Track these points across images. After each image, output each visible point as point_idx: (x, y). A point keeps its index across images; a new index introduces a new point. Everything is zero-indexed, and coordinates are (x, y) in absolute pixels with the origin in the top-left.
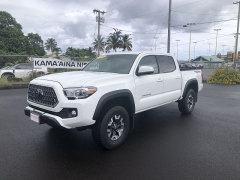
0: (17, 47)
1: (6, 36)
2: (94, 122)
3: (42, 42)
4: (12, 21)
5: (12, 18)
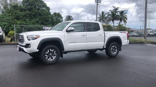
0: (46, 22)
1: (40, 15)
2: (38, 50)
3: (62, 18)
4: (44, 5)
5: (44, 3)
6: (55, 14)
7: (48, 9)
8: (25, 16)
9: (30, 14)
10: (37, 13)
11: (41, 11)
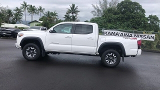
0: (139, 25)
3: (159, 21)
4: (139, 8)
5: (140, 6)
6: (151, 17)
7: (143, 11)
8: (117, 19)
9: (123, 18)
10: (129, 16)
11: (135, 14)
